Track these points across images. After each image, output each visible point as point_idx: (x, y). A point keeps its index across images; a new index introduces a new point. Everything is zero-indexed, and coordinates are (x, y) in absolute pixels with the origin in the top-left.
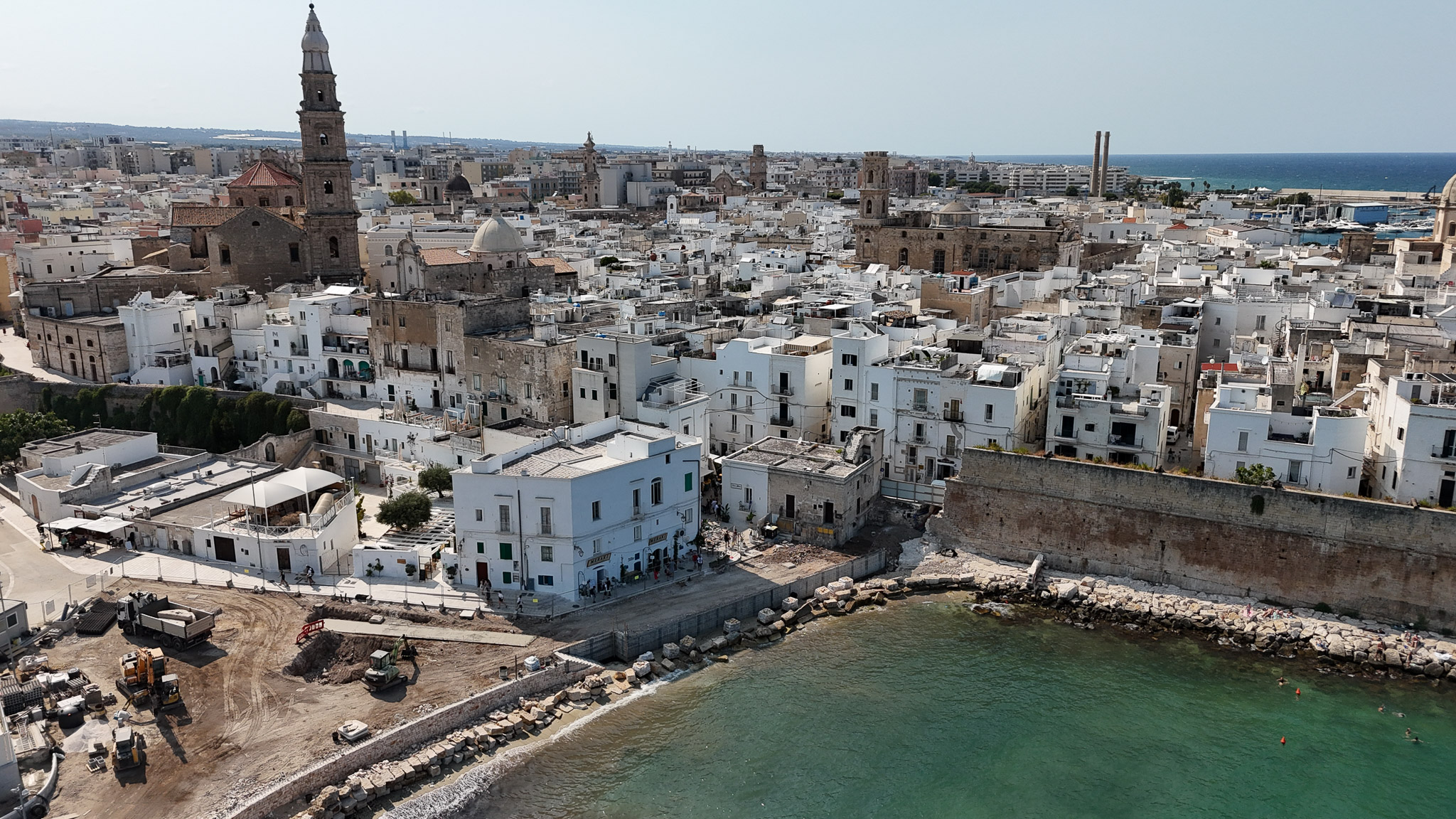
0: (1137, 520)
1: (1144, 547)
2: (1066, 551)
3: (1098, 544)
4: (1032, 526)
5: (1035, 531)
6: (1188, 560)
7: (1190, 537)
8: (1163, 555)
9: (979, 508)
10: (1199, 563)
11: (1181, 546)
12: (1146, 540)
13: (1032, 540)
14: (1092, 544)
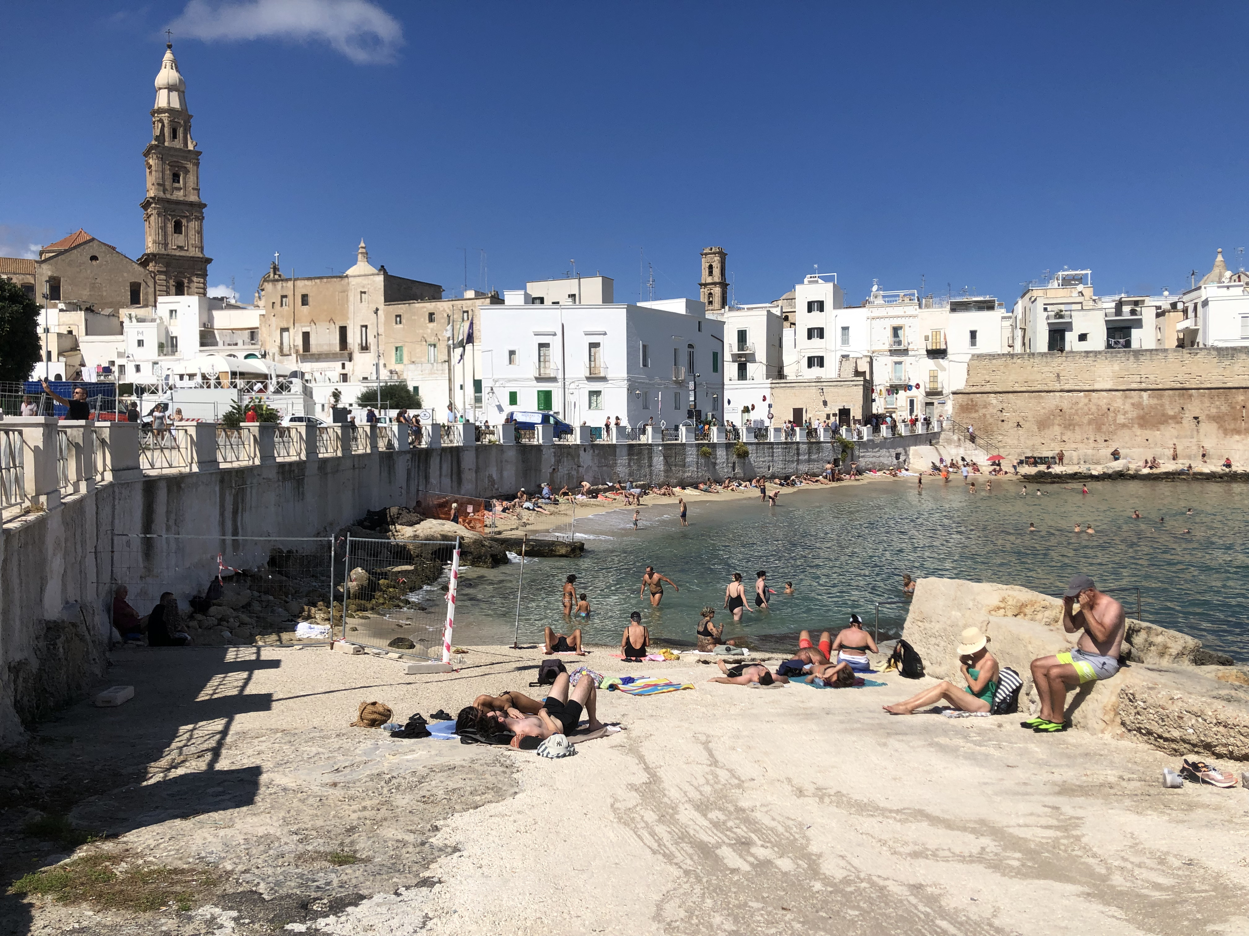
0: (1166, 401)
1: (1177, 426)
2: (1092, 444)
3: (1126, 432)
4: (1053, 425)
5: (1057, 430)
6: (1226, 432)
7: (1224, 408)
8: (1198, 431)
9: (992, 416)
10: (1238, 432)
11: (1217, 419)
12: (1177, 419)
13: (1053, 440)
14: (1120, 433)
